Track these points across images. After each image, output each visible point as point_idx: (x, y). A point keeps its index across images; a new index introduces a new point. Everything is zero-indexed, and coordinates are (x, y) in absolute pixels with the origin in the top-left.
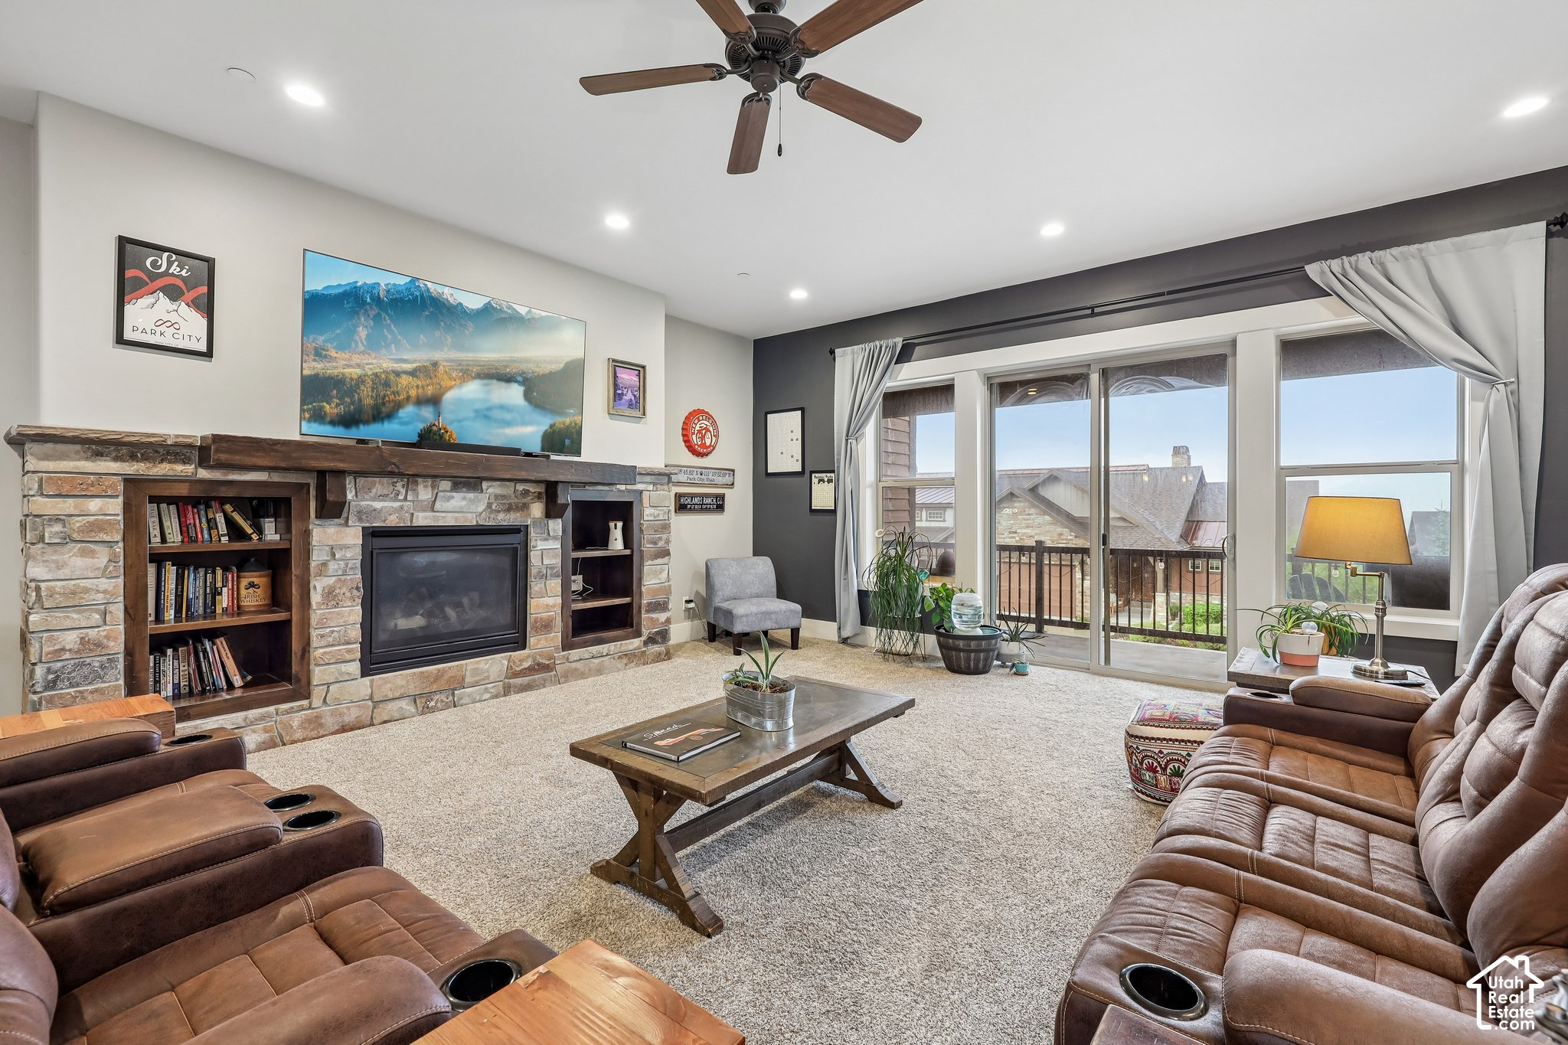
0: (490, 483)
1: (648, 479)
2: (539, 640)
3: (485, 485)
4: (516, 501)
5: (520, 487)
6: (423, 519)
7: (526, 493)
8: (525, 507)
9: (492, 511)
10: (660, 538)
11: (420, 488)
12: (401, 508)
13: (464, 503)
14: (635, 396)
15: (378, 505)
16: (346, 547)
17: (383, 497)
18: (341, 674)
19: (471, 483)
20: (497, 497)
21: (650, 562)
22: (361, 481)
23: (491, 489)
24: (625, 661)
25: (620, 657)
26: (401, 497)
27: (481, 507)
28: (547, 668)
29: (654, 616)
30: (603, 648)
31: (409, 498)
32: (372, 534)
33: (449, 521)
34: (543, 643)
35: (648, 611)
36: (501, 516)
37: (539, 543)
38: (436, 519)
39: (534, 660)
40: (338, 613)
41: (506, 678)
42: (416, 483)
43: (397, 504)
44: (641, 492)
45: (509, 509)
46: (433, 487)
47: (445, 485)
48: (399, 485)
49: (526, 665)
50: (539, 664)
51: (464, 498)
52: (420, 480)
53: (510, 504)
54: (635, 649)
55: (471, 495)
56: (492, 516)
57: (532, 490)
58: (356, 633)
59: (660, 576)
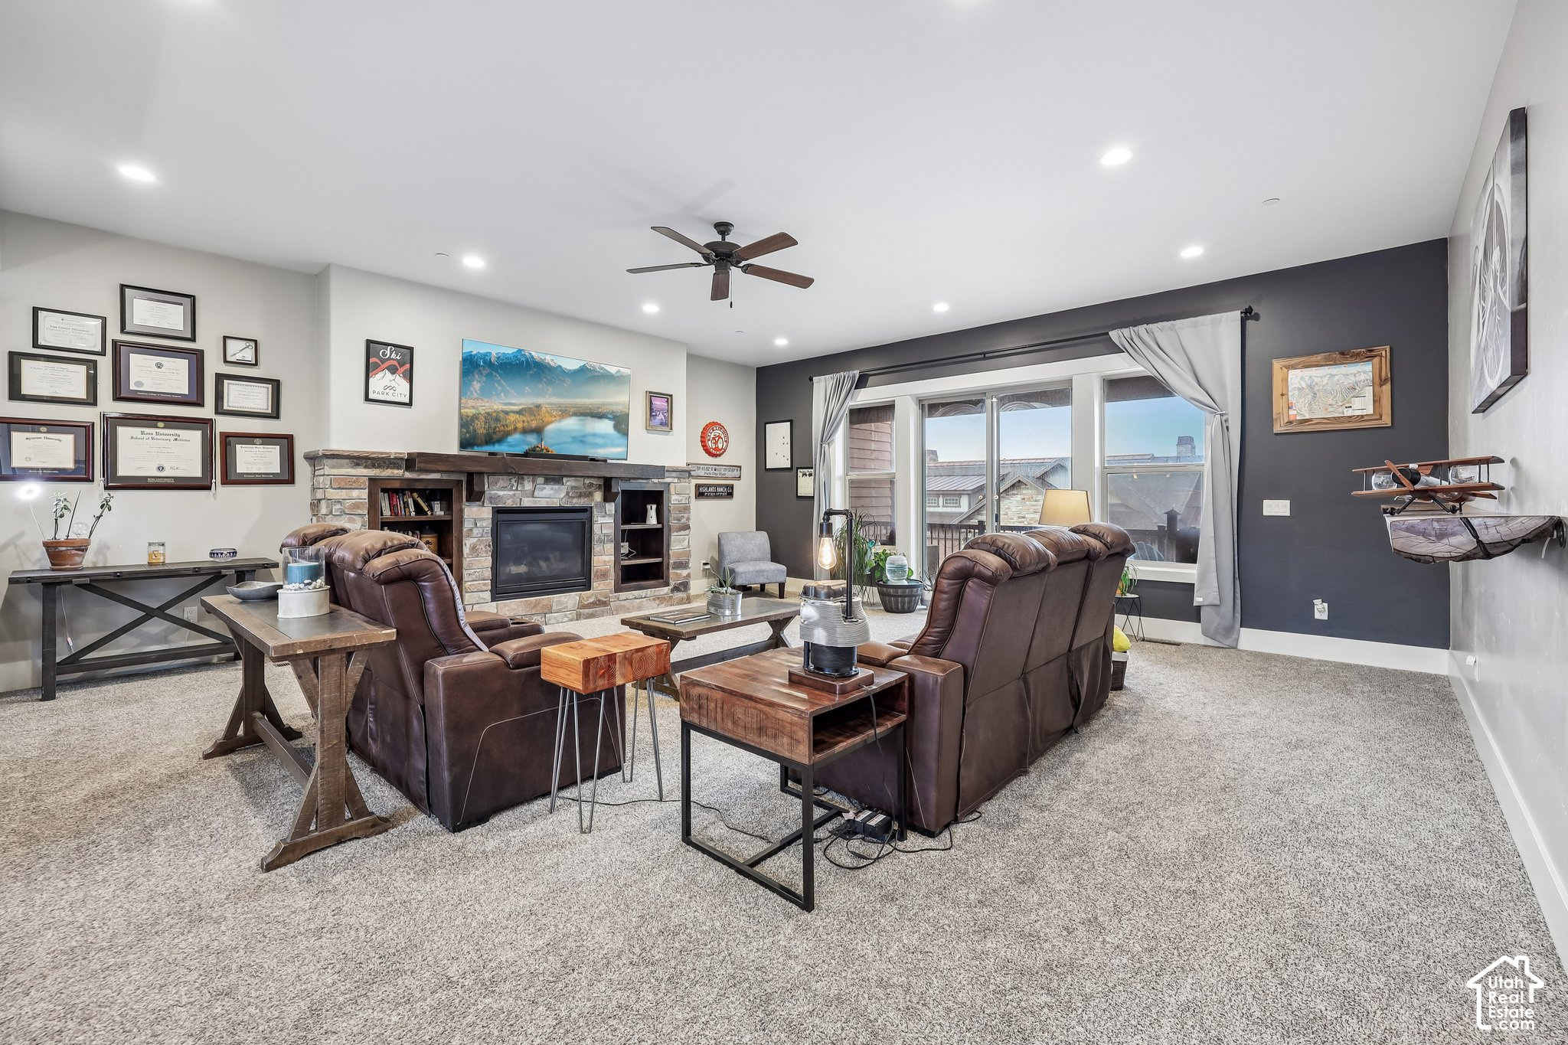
0: (568, 479)
1: (674, 474)
2: (599, 584)
3: (565, 480)
4: (585, 490)
5: (587, 481)
6: (527, 503)
7: (591, 485)
8: (590, 495)
9: (570, 497)
10: (683, 517)
11: (526, 482)
12: (514, 495)
13: (552, 492)
14: (665, 416)
15: (501, 493)
16: (483, 519)
17: (504, 488)
18: (480, 598)
19: (557, 479)
20: (572, 488)
21: (675, 534)
22: (491, 478)
23: (569, 483)
24: (658, 602)
25: (654, 600)
26: (514, 488)
27: (563, 495)
28: (605, 604)
29: (678, 571)
30: (643, 593)
31: (519, 489)
32: (498, 511)
33: (542, 503)
34: (602, 587)
35: (674, 568)
36: (575, 500)
37: (599, 518)
38: (535, 502)
39: (596, 598)
40: (479, 561)
41: (578, 608)
42: (523, 479)
43: (513, 492)
44: (669, 484)
45: (580, 496)
46: (533, 482)
47: (540, 480)
48: (513, 480)
49: (591, 600)
50: (599, 601)
51: (552, 489)
52: (525, 477)
53: (581, 493)
54: (665, 594)
55: (556, 487)
56: (569, 500)
57: (594, 483)
58: (488, 573)
59: (683, 544)
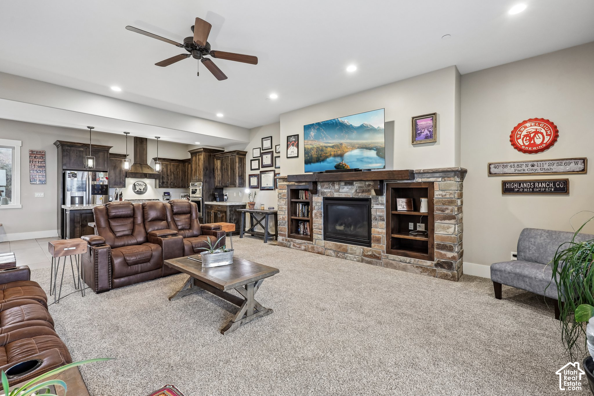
0: (356, 182)
3: (354, 183)
4: (366, 189)
5: (366, 183)
6: (336, 195)
8: (370, 191)
9: (357, 192)
11: (336, 185)
12: (331, 191)
13: (348, 190)
15: (326, 190)
16: (319, 202)
17: (327, 188)
18: (318, 237)
19: (350, 183)
20: (359, 187)
22: (321, 184)
23: (357, 185)
26: (331, 188)
27: (353, 191)
28: (378, 258)
31: (333, 188)
32: (326, 199)
33: (343, 195)
36: (360, 194)
37: (375, 205)
38: (339, 195)
39: (373, 253)
40: (318, 221)
41: (362, 256)
42: (334, 184)
43: (330, 190)
45: (363, 192)
46: (339, 185)
47: (343, 184)
48: (330, 184)
49: (369, 253)
50: (374, 255)
51: (348, 188)
52: (335, 182)
53: (364, 190)
55: (350, 187)
56: (357, 194)
57: (369, 184)
58: (321, 227)
